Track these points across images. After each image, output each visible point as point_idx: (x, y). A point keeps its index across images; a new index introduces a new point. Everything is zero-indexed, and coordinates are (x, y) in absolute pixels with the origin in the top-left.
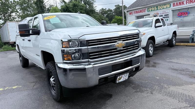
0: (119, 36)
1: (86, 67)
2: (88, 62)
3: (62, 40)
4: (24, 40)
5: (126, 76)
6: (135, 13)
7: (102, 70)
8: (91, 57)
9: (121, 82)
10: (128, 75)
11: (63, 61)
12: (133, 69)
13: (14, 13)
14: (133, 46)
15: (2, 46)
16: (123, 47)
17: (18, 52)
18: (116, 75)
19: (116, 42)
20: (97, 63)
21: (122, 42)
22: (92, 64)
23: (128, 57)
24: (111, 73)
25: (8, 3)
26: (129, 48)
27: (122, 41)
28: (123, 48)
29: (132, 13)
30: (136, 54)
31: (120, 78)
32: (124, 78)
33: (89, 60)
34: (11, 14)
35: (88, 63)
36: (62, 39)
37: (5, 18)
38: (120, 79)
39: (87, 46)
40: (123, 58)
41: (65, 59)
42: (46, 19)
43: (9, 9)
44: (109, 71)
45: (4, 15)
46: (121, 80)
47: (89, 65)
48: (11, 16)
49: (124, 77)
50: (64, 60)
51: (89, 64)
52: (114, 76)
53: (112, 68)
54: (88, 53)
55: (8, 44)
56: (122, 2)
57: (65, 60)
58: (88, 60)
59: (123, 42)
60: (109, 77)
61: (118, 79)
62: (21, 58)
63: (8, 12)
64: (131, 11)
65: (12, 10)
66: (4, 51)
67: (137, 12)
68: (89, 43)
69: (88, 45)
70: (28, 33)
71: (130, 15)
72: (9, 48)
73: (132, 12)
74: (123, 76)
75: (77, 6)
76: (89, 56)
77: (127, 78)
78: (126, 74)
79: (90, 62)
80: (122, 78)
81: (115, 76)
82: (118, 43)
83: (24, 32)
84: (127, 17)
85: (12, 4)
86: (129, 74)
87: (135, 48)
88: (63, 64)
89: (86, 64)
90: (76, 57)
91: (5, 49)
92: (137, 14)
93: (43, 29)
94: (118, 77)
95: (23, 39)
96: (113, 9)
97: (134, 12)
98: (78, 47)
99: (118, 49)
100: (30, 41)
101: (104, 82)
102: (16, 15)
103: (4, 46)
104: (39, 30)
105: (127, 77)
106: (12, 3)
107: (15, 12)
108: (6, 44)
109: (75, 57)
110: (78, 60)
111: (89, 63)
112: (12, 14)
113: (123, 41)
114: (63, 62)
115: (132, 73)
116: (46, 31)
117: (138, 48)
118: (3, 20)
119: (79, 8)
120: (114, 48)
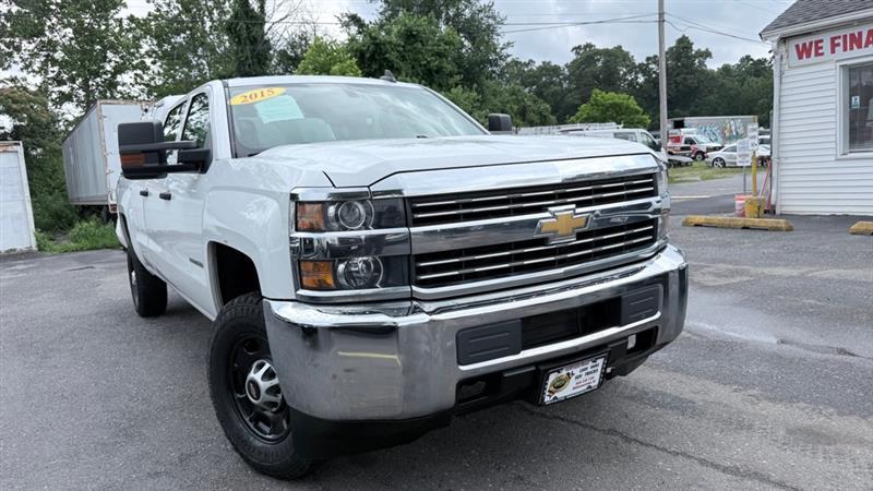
0: (559, 181)
1: (403, 321)
2: (412, 299)
3: (293, 197)
4: (145, 194)
5: (589, 370)
6: (839, 50)
7: (473, 340)
8: (423, 277)
9: (566, 400)
10: (599, 368)
11: (296, 290)
12: (626, 338)
13: (131, 74)
14: (630, 232)
15: (71, 225)
16: (580, 236)
17: (125, 249)
18: (542, 368)
19: (546, 211)
20: (450, 303)
21: (574, 209)
22: (429, 307)
23: (601, 281)
24: (518, 353)
25: (107, 30)
26: (605, 237)
27: (574, 206)
28: (578, 239)
29: (817, 48)
30: (642, 268)
31: (559, 379)
32: (578, 380)
33: (414, 288)
34: (114, 75)
35: (408, 304)
36: (293, 192)
37: (87, 96)
38: (559, 386)
39: (407, 226)
40: (576, 286)
41: (304, 283)
42: (239, 103)
43: (110, 55)
44: (508, 346)
45: (86, 82)
46: (567, 391)
47: (413, 313)
48: (116, 88)
49: (581, 379)
50: (299, 284)
51: (416, 307)
52: (533, 368)
53: (523, 331)
54: (412, 260)
55: (99, 215)
56: (661, 14)
57: (303, 287)
58: (408, 289)
59: (579, 210)
60: (506, 375)
61: (553, 385)
62: (133, 274)
63: (103, 67)
64: (809, 34)
65: (122, 58)
66: (77, 250)
67: (856, 41)
68: (414, 209)
69: (410, 221)
70: (157, 165)
71: (800, 57)
72: (103, 236)
73: (821, 41)
74: (577, 371)
75: (421, 41)
76: (413, 270)
77: (597, 383)
78: (591, 364)
79: (417, 300)
80: (573, 382)
81: (537, 371)
82: (554, 216)
83: (142, 156)
84: (781, 73)
85: (121, 30)
86: (606, 365)
87: (635, 241)
88: (294, 307)
89: (399, 309)
90: (357, 272)
91: (84, 242)
92: (856, 52)
93: (221, 147)
94: (553, 377)
95: (143, 189)
96: (562, 65)
97: (833, 39)
98: (366, 227)
99: (555, 243)
100: (167, 197)
101: (482, 395)
102: (139, 80)
103: (78, 226)
104: (205, 148)
105: (597, 376)
106: (125, 27)
107: (135, 68)
108: (87, 213)
109: (352, 272)
110: (364, 288)
111: (415, 303)
112: (119, 78)
113: (579, 204)
114: (297, 295)
115: (620, 359)
116: (235, 156)
117: (652, 241)
118: (79, 103)
119: (430, 48)
120: (536, 236)
